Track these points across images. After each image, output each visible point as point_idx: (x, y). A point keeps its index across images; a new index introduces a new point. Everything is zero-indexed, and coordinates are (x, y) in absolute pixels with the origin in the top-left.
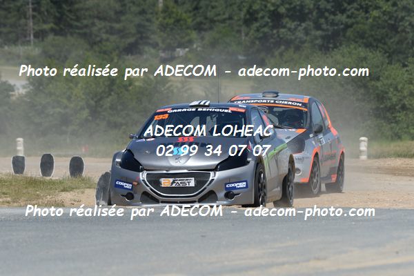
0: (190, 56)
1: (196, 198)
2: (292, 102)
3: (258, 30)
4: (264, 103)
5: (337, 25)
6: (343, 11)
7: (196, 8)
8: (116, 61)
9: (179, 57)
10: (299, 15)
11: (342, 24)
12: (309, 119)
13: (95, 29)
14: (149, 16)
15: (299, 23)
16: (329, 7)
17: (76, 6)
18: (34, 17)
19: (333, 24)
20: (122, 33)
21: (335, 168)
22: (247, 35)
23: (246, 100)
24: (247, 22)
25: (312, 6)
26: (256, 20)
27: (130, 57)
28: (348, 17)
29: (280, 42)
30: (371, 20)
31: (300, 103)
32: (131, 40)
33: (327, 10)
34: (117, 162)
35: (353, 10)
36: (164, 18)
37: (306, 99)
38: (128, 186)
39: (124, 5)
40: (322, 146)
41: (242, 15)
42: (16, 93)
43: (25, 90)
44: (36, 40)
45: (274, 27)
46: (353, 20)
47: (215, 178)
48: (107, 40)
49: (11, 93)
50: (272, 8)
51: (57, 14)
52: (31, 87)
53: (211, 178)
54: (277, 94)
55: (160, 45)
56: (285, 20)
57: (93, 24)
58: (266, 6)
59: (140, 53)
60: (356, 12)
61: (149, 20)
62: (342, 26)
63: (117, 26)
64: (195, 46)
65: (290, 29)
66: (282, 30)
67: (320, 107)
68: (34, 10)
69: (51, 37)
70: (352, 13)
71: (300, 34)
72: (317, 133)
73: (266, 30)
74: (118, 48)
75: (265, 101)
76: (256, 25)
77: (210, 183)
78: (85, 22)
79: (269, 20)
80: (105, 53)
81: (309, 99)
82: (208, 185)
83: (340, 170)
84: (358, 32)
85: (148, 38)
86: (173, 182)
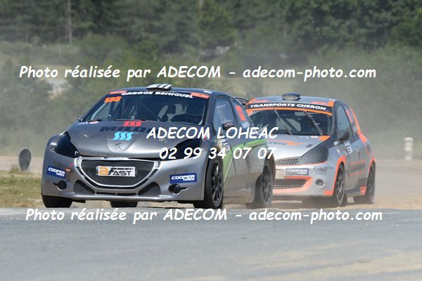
0: (231, 54)
1: (136, 190)
2: (316, 105)
3: (300, 28)
4: (284, 107)
5: (381, 23)
6: (388, 9)
7: (238, 6)
8: (155, 59)
9: (219, 56)
10: (343, 12)
11: (387, 22)
12: (333, 125)
13: (134, 27)
14: (189, 14)
15: (342, 20)
16: (373, 4)
17: (116, 4)
18: (73, 15)
19: (377, 22)
20: (162, 31)
21: (363, 179)
22: (289, 33)
23: (263, 104)
24: (290, 20)
25: (356, 3)
26: (299, 18)
27: (169, 55)
28: (394, 14)
29: (324, 40)
30: (416, 18)
31: (324, 106)
32: (172, 38)
33: (371, 8)
34: (53, 146)
35: (398, 8)
36: (205, 16)
37: (331, 102)
38: (61, 173)
39: (164, 3)
40: (348, 155)
41: (284, 12)
42: (55, 92)
43: (63, 89)
44: (75, 39)
45: (316, 25)
46: (397, 18)
47: (159, 169)
48: (147, 38)
49: (50, 92)
50: (315, 6)
51: (97, 13)
52: (70, 86)
53: (154, 168)
54: (298, 97)
55: (201, 43)
56: (329, 18)
57: (133, 22)
58: (308, 4)
59: (181, 52)
60: (401, 9)
61: (189, 18)
62: (387, 24)
63: (157, 24)
64: (236, 44)
65: (333, 27)
66: (326, 28)
67: (347, 111)
68: (73, 8)
69: (90, 35)
70: (398, 11)
71: (344, 32)
72: (342, 140)
73: (308, 27)
74: (157, 46)
75: (285, 105)
76: (298, 23)
77: (152, 174)
78: (125, 20)
79: (312, 18)
80: (144, 51)
81: (335, 103)
82: (150, 176)
83: (370, 182)
84: (403, 30)
85: (187, 36)
86: (112, 171)
